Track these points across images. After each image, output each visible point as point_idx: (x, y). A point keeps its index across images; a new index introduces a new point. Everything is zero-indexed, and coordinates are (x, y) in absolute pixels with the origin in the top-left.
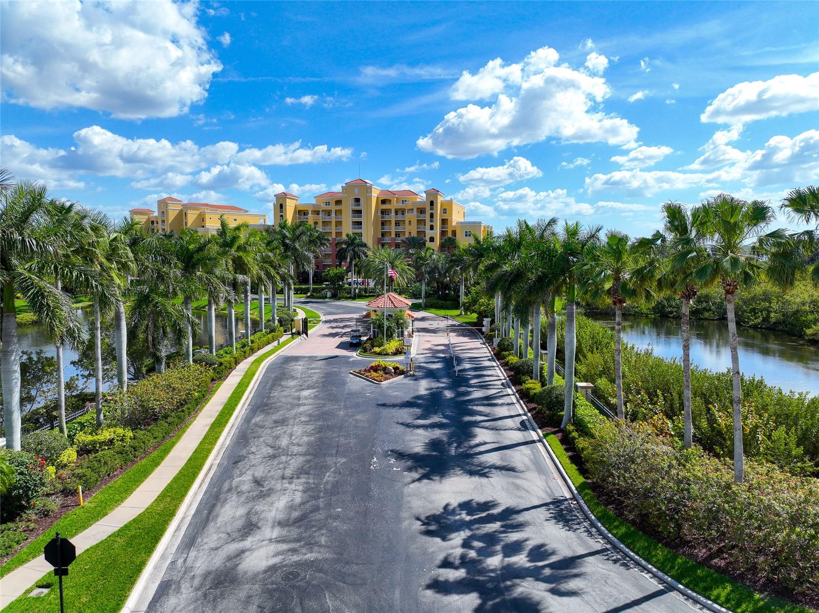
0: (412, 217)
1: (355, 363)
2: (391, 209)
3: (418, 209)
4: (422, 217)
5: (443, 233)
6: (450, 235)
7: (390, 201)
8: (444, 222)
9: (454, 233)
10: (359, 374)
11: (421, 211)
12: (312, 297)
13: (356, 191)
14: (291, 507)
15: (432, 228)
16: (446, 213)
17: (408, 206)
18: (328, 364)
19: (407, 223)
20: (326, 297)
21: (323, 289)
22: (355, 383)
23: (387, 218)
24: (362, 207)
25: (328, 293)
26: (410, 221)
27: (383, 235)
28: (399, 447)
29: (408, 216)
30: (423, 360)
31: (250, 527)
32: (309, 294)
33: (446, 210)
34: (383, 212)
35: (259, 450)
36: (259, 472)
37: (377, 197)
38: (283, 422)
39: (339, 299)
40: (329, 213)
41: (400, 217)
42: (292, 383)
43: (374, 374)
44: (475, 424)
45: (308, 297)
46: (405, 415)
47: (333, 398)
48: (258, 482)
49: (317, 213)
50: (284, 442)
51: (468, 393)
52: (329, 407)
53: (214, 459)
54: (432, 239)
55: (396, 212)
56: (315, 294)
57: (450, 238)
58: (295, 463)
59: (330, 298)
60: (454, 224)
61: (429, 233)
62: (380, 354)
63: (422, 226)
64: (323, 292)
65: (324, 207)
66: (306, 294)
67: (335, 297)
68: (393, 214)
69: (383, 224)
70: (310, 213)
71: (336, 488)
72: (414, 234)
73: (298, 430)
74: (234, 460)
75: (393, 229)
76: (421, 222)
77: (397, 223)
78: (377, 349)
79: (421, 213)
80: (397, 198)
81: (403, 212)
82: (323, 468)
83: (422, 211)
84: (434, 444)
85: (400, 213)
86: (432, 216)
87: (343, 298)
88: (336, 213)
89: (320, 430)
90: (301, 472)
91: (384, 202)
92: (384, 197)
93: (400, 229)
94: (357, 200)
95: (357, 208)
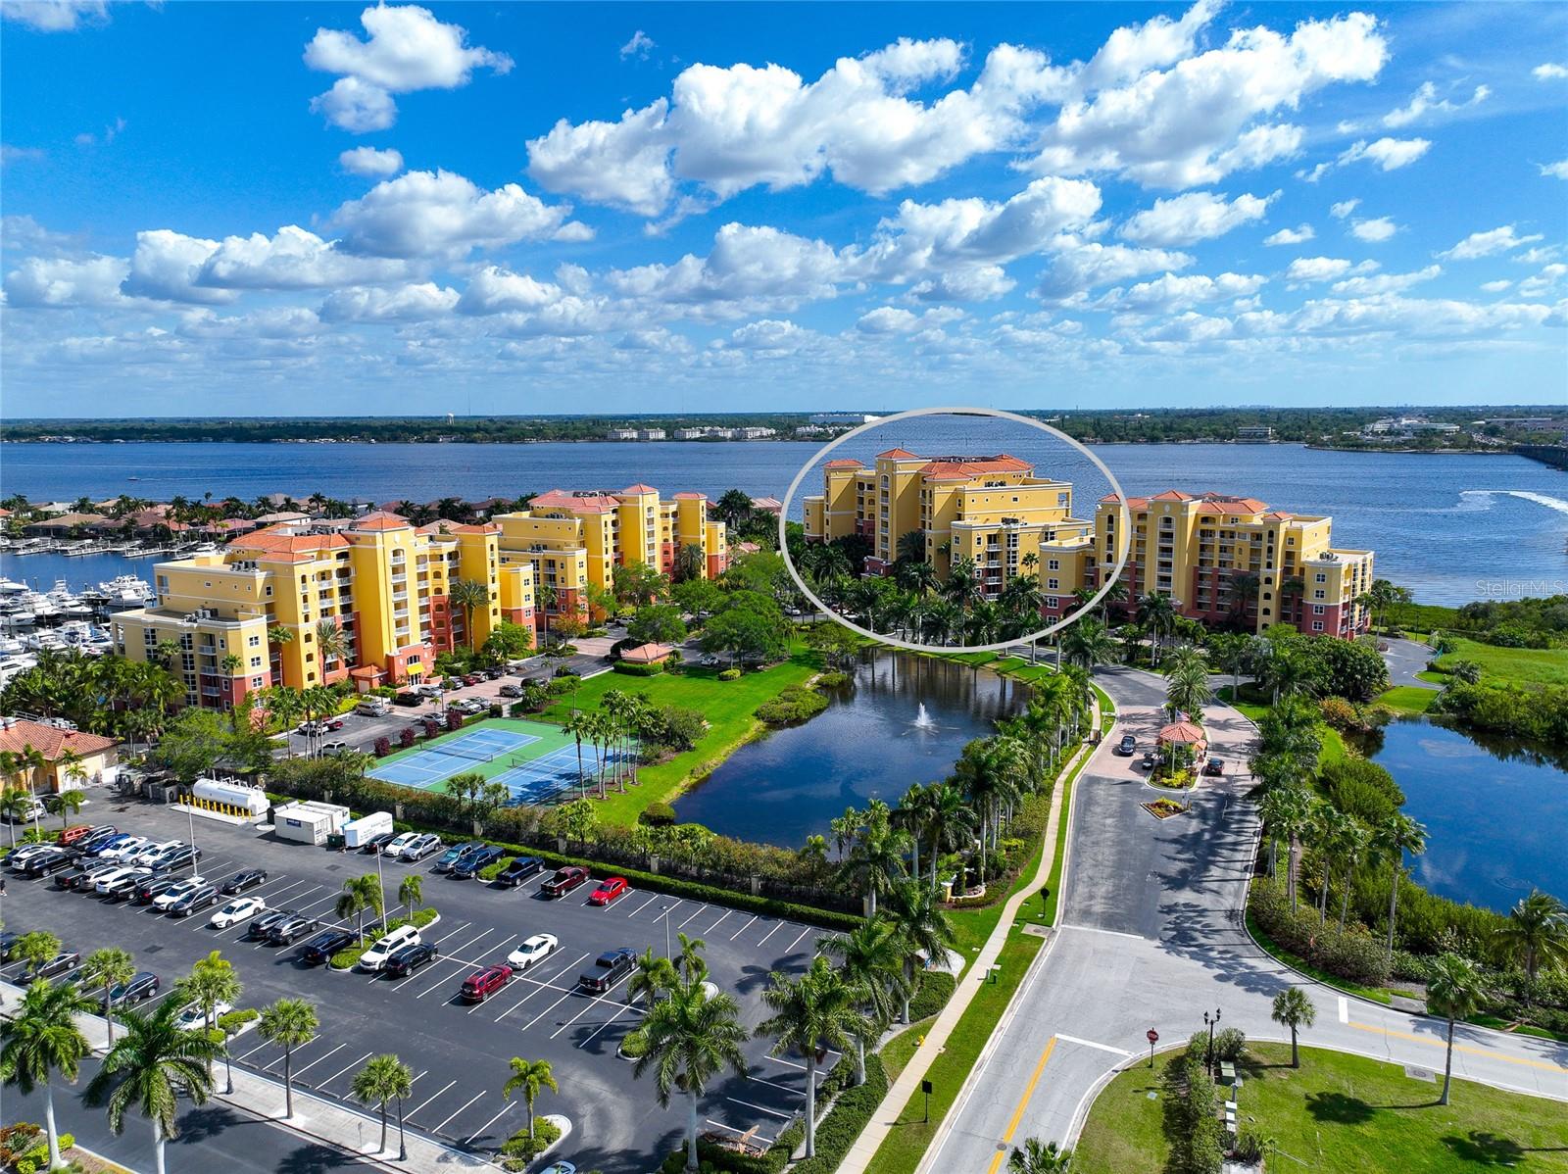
0: (1245, 543)
1: (1146, 794)
2: (1214, 531)
3: (1252, 534)
4: (1257, 547)
5: (1287, 571)
6: (1296, 574)
7: (1214, 520)
8: (1289, 556)
9: (1302, 570)
10: (1148, 807)
11: (1256, 539)
13: (1167, 508)
14: (1108, 892)
15: (1269, 565)
16: (1292, 543)
17: (1240, 528)
18: (1124, 791)
19: (1236, 550)
20: (1120, 661)
22: (1144, 816)
23: (1208, 541)
24: (1174, 529)
25: (1124, 655)
26: (1241, 549)
27: (1202, 562)
28: (1163, 872)
29: (1238, 542)
30: (1202, 796)
31: (1091, 897)
33: (1292, 539)
34: (1203, 533)
35: (1087, 861)
36: (1090, 873)
37: (1196, 517)
38: (1096, 843)
41: (1227, 542)
42: (1098, 810)
43: (1158, 810)
44: (1213, 863)
46: (1171, 849)
47: (1127, 828)
48: (1091, 878)
50: (1100, 858)
51: (1223, 837)
52: (1125, 836)
53: (1065, 862)
54: (1268, 581)
55: (1223, 534)
57: (1295, 579)
58: (1108, 871)
59: (1125, 662)
60: (1303, 559)
61: (1264, 572)
62: (1166, 785)
63: (1256, 560)
67: (1130, 661)
68: (1218, 536)
69: (1203, 548)
71: (1128, 888)
72: (1245, 569)
73: (1107, 851)
74: (1076, 865)
75: (1216, 557)
76: (1255, 552)
77: (1223, 549)
78: (1165, 780)
79: (1256, 542)
80: (1224, 518)
81: (1232, 535)
82: (1122, 876)
83: (1259, 537)
84: (1183, 872)
85: (1227, 537)
86: (1270, 550)
89: (1119, 853)
90: (1111, 876)
91: (1205, 520)
92: (1206, 515)
93: (1226, 557)
94: (1168, 520)
95: (1167, 530)
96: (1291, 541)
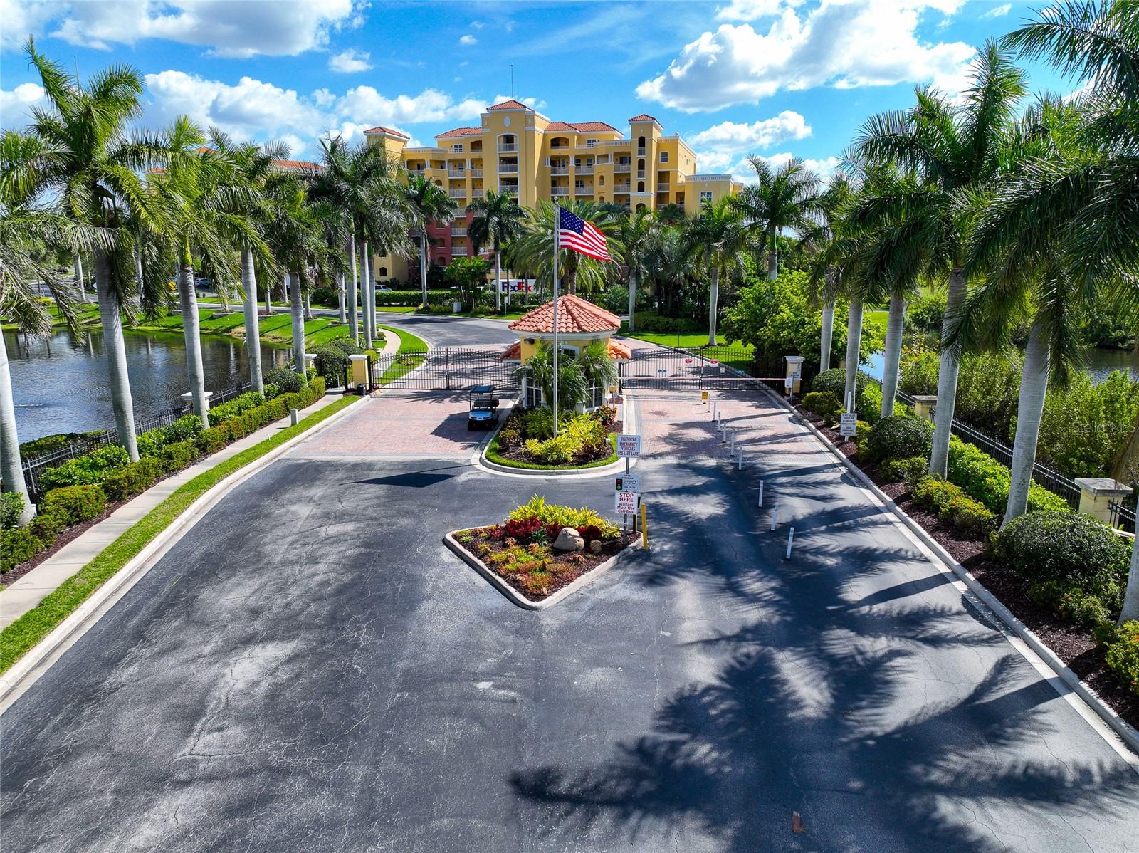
0: (606, 169)
2: (568, 157)
3: (616, 154)
4: (623, 169)
5: (661, 198)
6: (672, 200)
7: (566, 141)
8: (663, 177)
9: (680, 197)
11: (621, 159)
12: (427, 311)
13: (507, 122)
15: (641, 187)
16: (665, 160)
17: (599, 149)
19: (596, 180)
20: (451, 312)
21: (447, 297)
23: (561, 172)
24: (517, 152)
25: (455, 305)
26: (602, 178)
29: (599, 168)
32: (421, 307)
33: (666, 154)
34: (556, 162)
37: (545, 135)
39: (475, 315)
40: (459, 164)
41: (584, 171)
45: (418, 312)
49: (440, 164)
54: (641, 209)
55: (578, 162)
56: (432, 306)
57: (673, 207)
59: (458, 313)
60: (681, 180)
61: (636, 197)
62: (540, 460)
63: (622, 186)
64: (447, 303)
65: (451, 153)
66: (416, 306)
67: (467, 311)
68: (572, 164)
69: (554, 183)
70: (428, 163)
72: (609, 199)
75: (572, 192)
76: (621, 178)
77: (580, 182)
78: (534, 446)
79: (621, 162)
80: (579, 136)
81: (589, 160)
83: (623, 158)
85: (584, 162)
86: (641, 165)
87: (482, 313)
88: (472, 164)
91: (556, 142)
92: (556, 135)
93: (584, 192)
94: (509, 139)
95: (508, 154)
96: (664, 157)
